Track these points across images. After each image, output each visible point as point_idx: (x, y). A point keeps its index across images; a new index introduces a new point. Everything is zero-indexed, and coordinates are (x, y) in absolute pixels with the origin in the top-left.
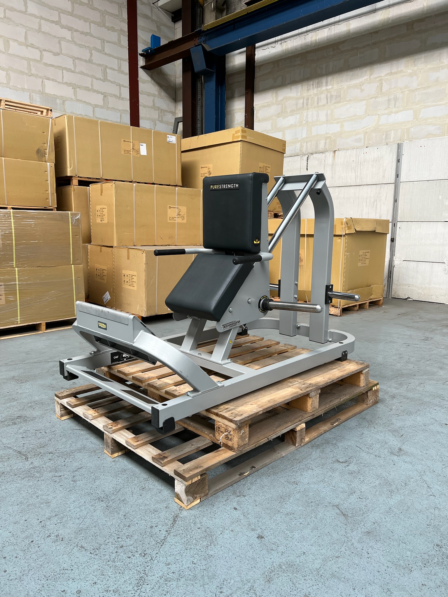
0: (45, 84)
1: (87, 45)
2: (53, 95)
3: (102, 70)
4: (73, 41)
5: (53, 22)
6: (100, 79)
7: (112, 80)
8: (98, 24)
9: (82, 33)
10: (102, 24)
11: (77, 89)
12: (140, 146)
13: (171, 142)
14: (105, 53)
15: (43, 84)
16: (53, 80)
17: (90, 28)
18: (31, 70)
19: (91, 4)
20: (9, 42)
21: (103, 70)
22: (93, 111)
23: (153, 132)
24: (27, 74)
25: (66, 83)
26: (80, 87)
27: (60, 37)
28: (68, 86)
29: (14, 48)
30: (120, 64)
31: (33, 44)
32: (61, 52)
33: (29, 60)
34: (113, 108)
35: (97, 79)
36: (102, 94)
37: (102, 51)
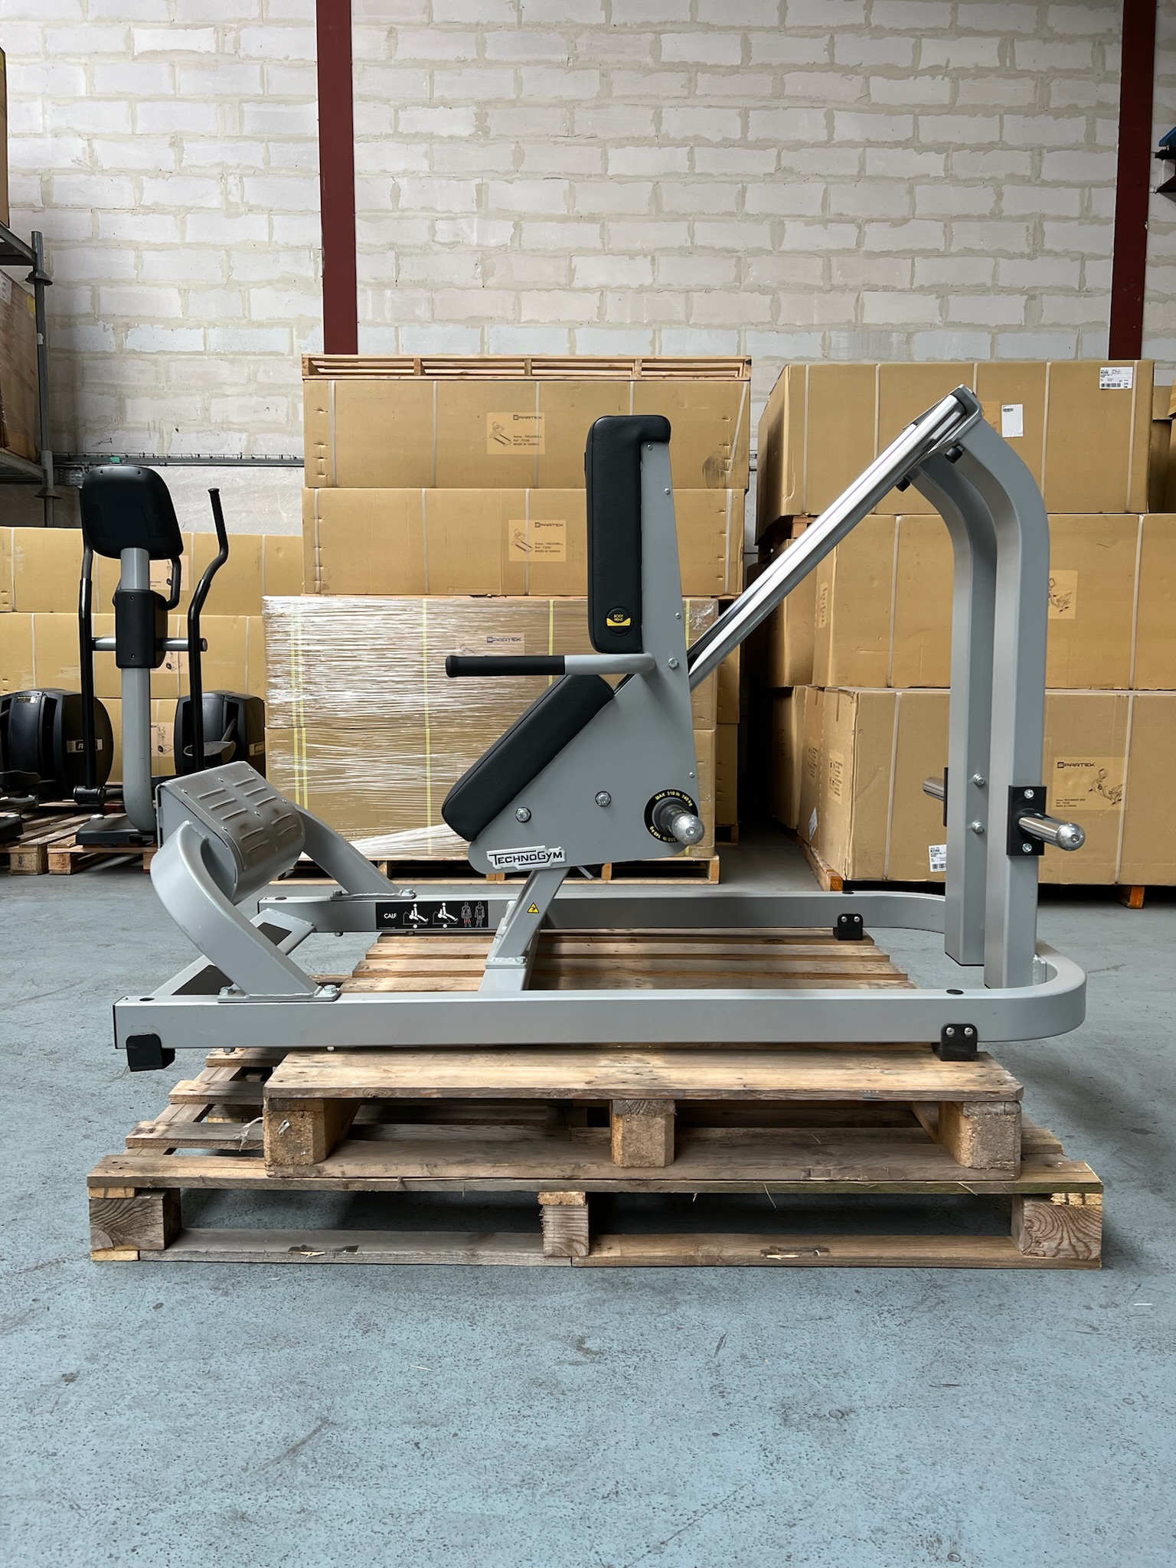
0: (863, 304)
1: (987, 175)
2: (883, 325)
3: (1028, 230)
4: (951, 178)
5: (897, 144)
6: (1022, 255)
7: (1058, 249)
8: (1028, 112)
9: (977, 148)
10: (1041, 108)
11: (950, 297)
12: (1003, 413)
13: (1114, 385)
14: (1043, 181)
15: (860, 304)
16: (885, 289)
17: (1002, 128)
18: (831, 277)
19: (1008, 64)
20: (784, 224)
21: (1031, 230)
22: (993, 344)
23: (1051, 366)
24: (820, 289)
25: (922, 287)
26: (956, 290)
27: (913, 176)
28: (924, 295)
29: (796, 235)
30: (1090, 198)
31: (841, 214)
32: (914, 214)
33: (826, 255)
34: (1055, 325)
35: (1011, 258)
36: (1022, 292)
37: (1035, 180)
